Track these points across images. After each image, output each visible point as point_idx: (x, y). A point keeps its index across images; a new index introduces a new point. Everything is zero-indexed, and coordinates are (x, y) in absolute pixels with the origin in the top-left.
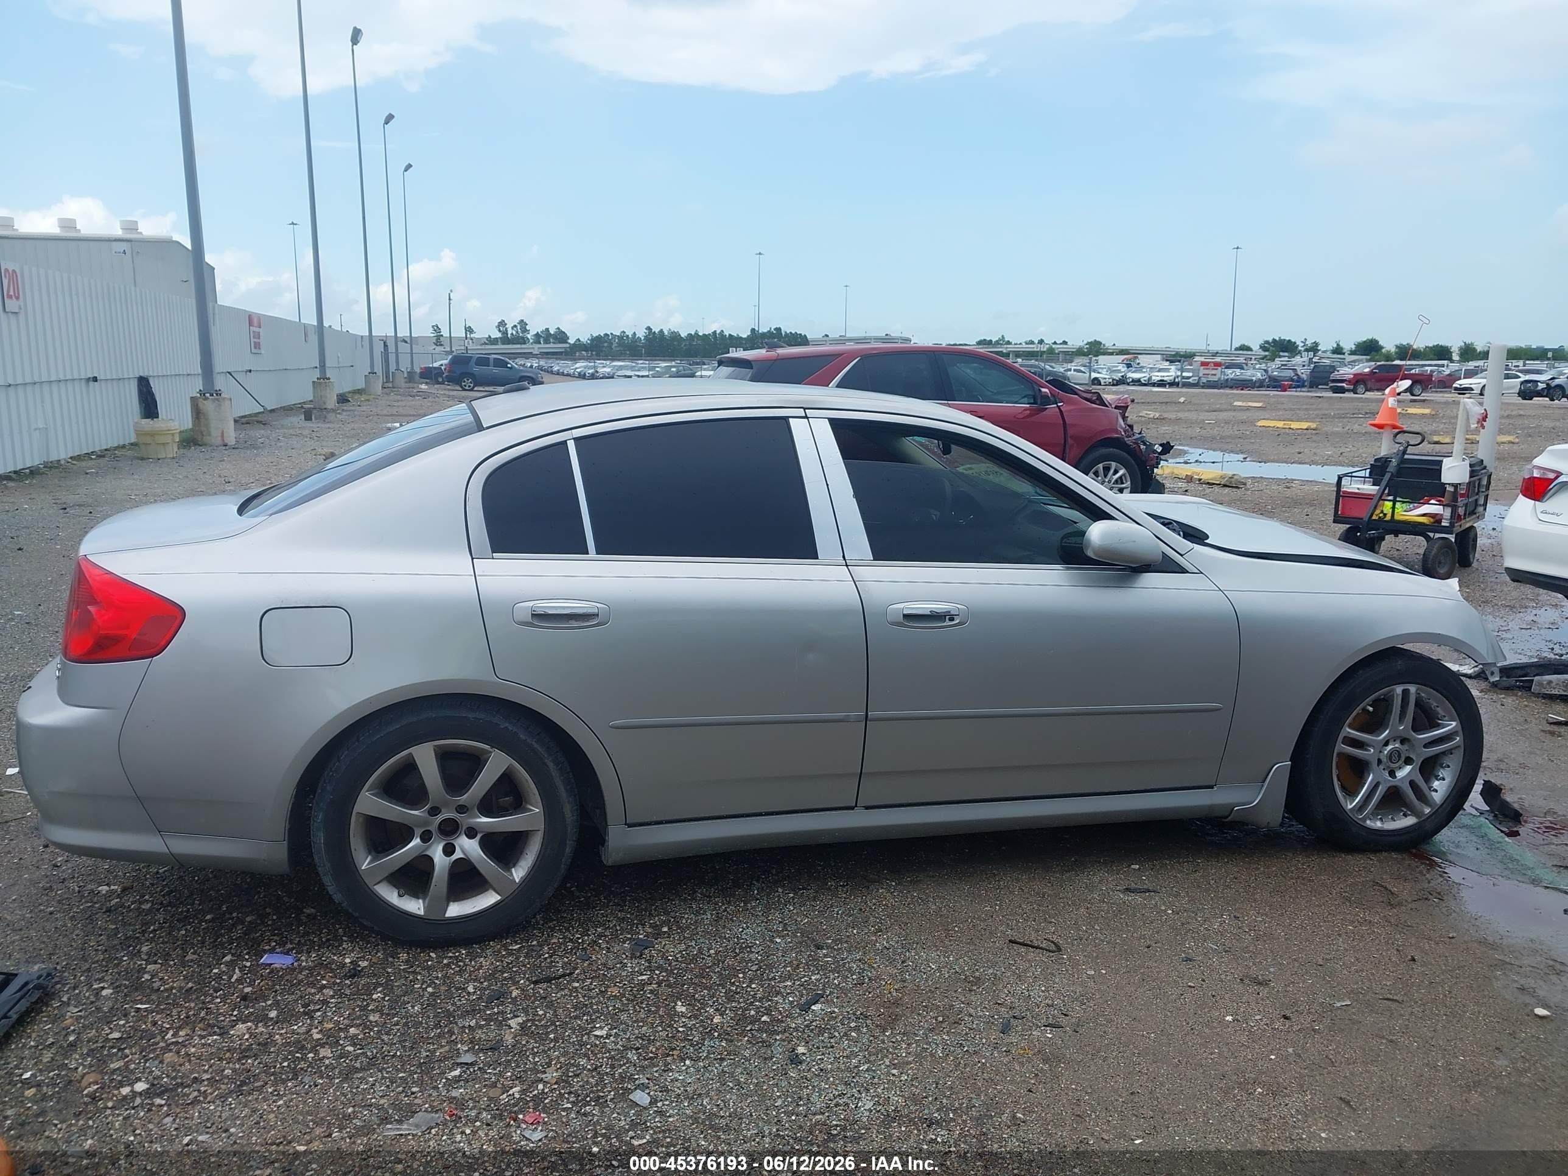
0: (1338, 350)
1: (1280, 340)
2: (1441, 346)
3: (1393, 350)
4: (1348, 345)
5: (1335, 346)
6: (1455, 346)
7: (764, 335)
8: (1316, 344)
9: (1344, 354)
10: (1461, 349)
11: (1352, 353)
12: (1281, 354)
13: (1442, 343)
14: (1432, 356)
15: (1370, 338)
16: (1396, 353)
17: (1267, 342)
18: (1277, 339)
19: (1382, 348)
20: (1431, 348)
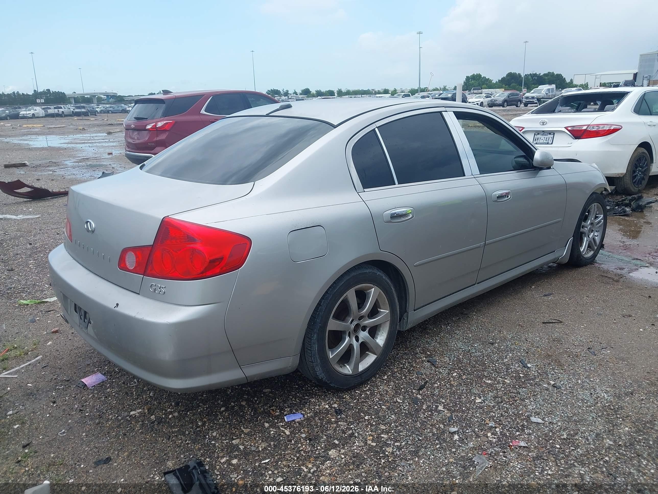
0: (295, 93)
1: (274, 90)
2: (331, 91)
3: (315, 92)
4: (299, 91)
5: (294, 91)
6: (335, 90)
7: (41, 93)
8: (288, 91)
9: (297, 95)
10: (337, 91)
11: (301, 94)
12: (275, 95)
13: (331, 89)
14: (328, 95)
15: (306, 88)
16: (316, 94)
17: (269, 91)
18: (273, 89)
19: (311, 92)
20: (327, 91)
